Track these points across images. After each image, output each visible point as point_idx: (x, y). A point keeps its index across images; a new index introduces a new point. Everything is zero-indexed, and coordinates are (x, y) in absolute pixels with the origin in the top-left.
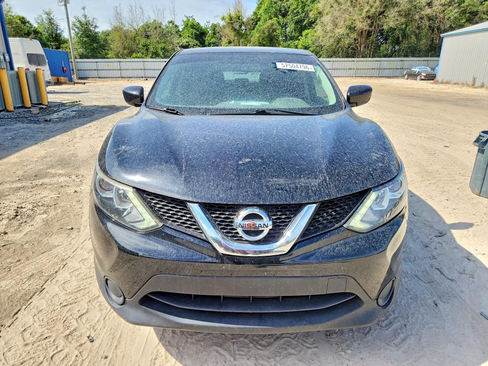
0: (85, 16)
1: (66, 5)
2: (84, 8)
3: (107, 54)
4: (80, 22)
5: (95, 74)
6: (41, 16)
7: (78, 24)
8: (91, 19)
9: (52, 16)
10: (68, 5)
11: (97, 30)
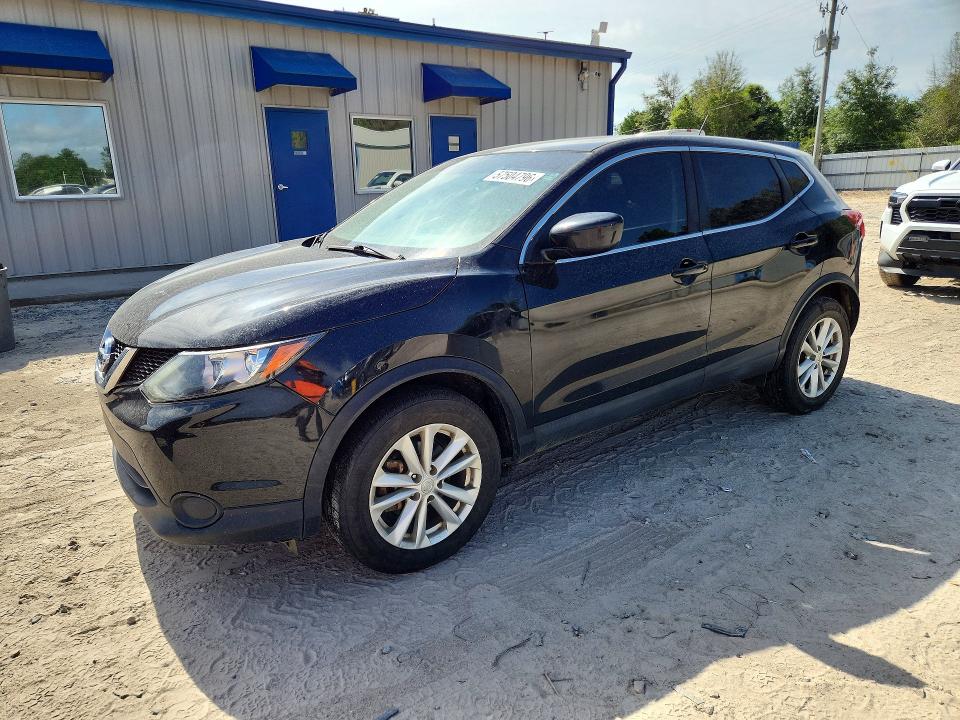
0: (872, 67)
1: (828, 54)
2: (872, 52)
3: (902, 139)
4: (856, 80)
5: (858, 181)
6: (791, 80)
7: (850, 86)
8: (882, 71)
9: (811, 76)
10: (833, 52)
11: (890, 92)
